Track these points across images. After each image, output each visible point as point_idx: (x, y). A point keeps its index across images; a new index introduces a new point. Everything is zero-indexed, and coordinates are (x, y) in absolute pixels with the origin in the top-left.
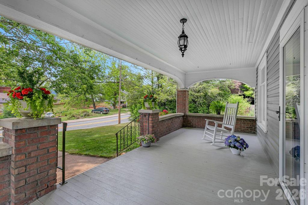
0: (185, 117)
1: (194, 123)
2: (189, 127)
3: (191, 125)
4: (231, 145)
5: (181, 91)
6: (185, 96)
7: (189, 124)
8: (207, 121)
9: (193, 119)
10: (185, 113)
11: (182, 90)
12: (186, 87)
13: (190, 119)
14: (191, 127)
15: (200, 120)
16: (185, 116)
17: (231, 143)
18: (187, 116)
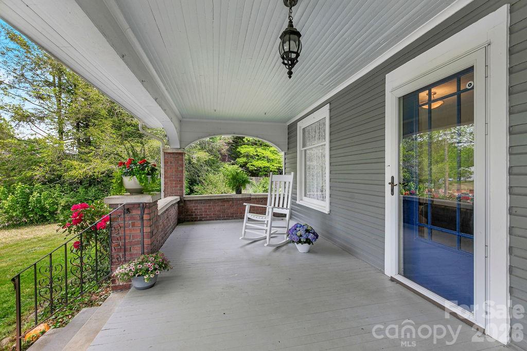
0: (182, 204)
1: (198, 213)
2: (189, 221)
3: (193, 218)
4: (302, 240)
5: (173, 153)
6: (180, 162)
7: (190, 215)
8: (248, 206)
9: (197, 206)
10: (181, 196)
11: (174, 151)
12: (183, 147)
13: (190, 206)
14: (192, 221)
15: (209, 206)
16: (182, 202)
17: (301, 236)
18: (184, 201)
